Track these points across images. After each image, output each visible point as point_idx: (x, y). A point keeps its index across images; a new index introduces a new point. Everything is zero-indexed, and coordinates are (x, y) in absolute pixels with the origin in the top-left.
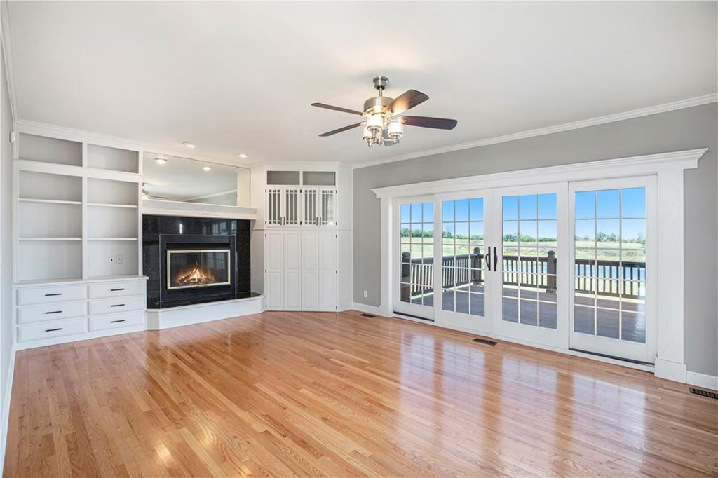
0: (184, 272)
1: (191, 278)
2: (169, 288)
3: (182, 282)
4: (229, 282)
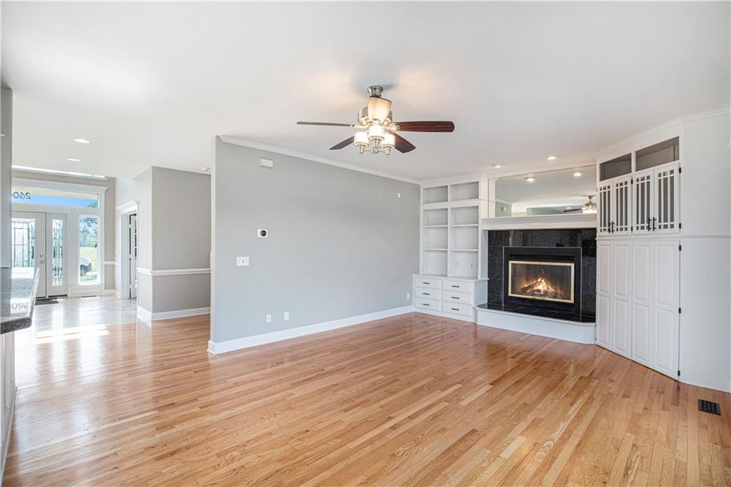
0: (527, 280)
1: (535, 288)
2: (510, 294)
3: (524, 291)
4: (572, 301)
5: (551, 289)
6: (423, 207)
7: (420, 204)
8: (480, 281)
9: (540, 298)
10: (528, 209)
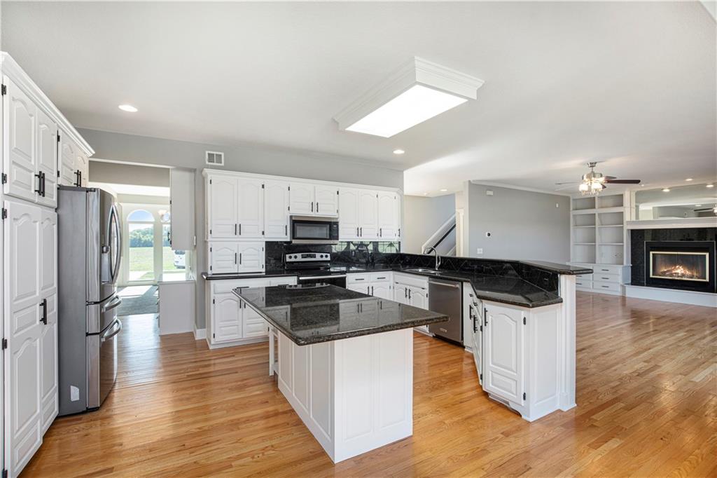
0: (667, 266)
2: (651, 276)
3: (664, 273)
4: (707, 280)
5: (688, 273)
6: (572, 213)
7: (570, 211)
8: (625, 267)
9: (679, 278)
10: (653, 208)
